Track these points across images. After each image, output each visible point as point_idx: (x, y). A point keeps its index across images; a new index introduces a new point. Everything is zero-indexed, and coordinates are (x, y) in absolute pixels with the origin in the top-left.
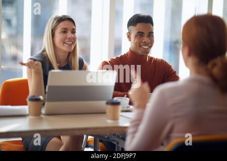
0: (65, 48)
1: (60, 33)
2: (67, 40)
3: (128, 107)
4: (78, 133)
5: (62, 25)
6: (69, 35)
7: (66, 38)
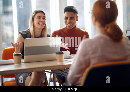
0: (39, 27)
1: (37, 18)
2: (40, 22)
3: (69, 56)
4: (41, 70)
5: (38, 15)
6: (42, 20)
7: (40, 21)
